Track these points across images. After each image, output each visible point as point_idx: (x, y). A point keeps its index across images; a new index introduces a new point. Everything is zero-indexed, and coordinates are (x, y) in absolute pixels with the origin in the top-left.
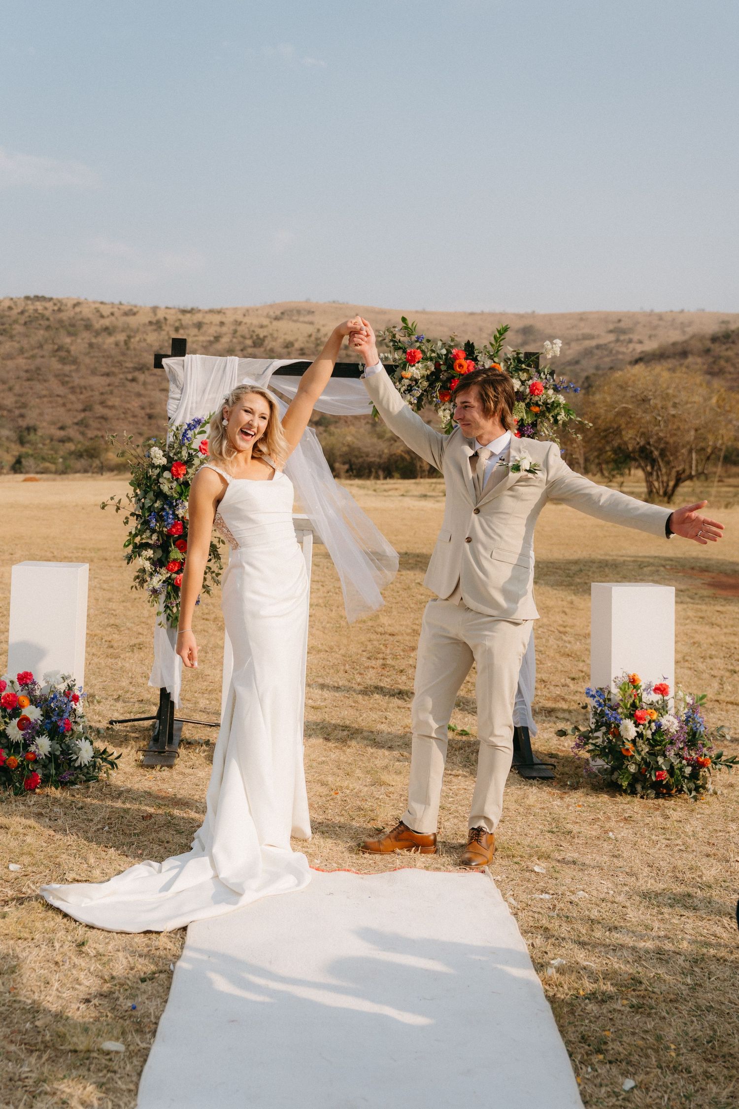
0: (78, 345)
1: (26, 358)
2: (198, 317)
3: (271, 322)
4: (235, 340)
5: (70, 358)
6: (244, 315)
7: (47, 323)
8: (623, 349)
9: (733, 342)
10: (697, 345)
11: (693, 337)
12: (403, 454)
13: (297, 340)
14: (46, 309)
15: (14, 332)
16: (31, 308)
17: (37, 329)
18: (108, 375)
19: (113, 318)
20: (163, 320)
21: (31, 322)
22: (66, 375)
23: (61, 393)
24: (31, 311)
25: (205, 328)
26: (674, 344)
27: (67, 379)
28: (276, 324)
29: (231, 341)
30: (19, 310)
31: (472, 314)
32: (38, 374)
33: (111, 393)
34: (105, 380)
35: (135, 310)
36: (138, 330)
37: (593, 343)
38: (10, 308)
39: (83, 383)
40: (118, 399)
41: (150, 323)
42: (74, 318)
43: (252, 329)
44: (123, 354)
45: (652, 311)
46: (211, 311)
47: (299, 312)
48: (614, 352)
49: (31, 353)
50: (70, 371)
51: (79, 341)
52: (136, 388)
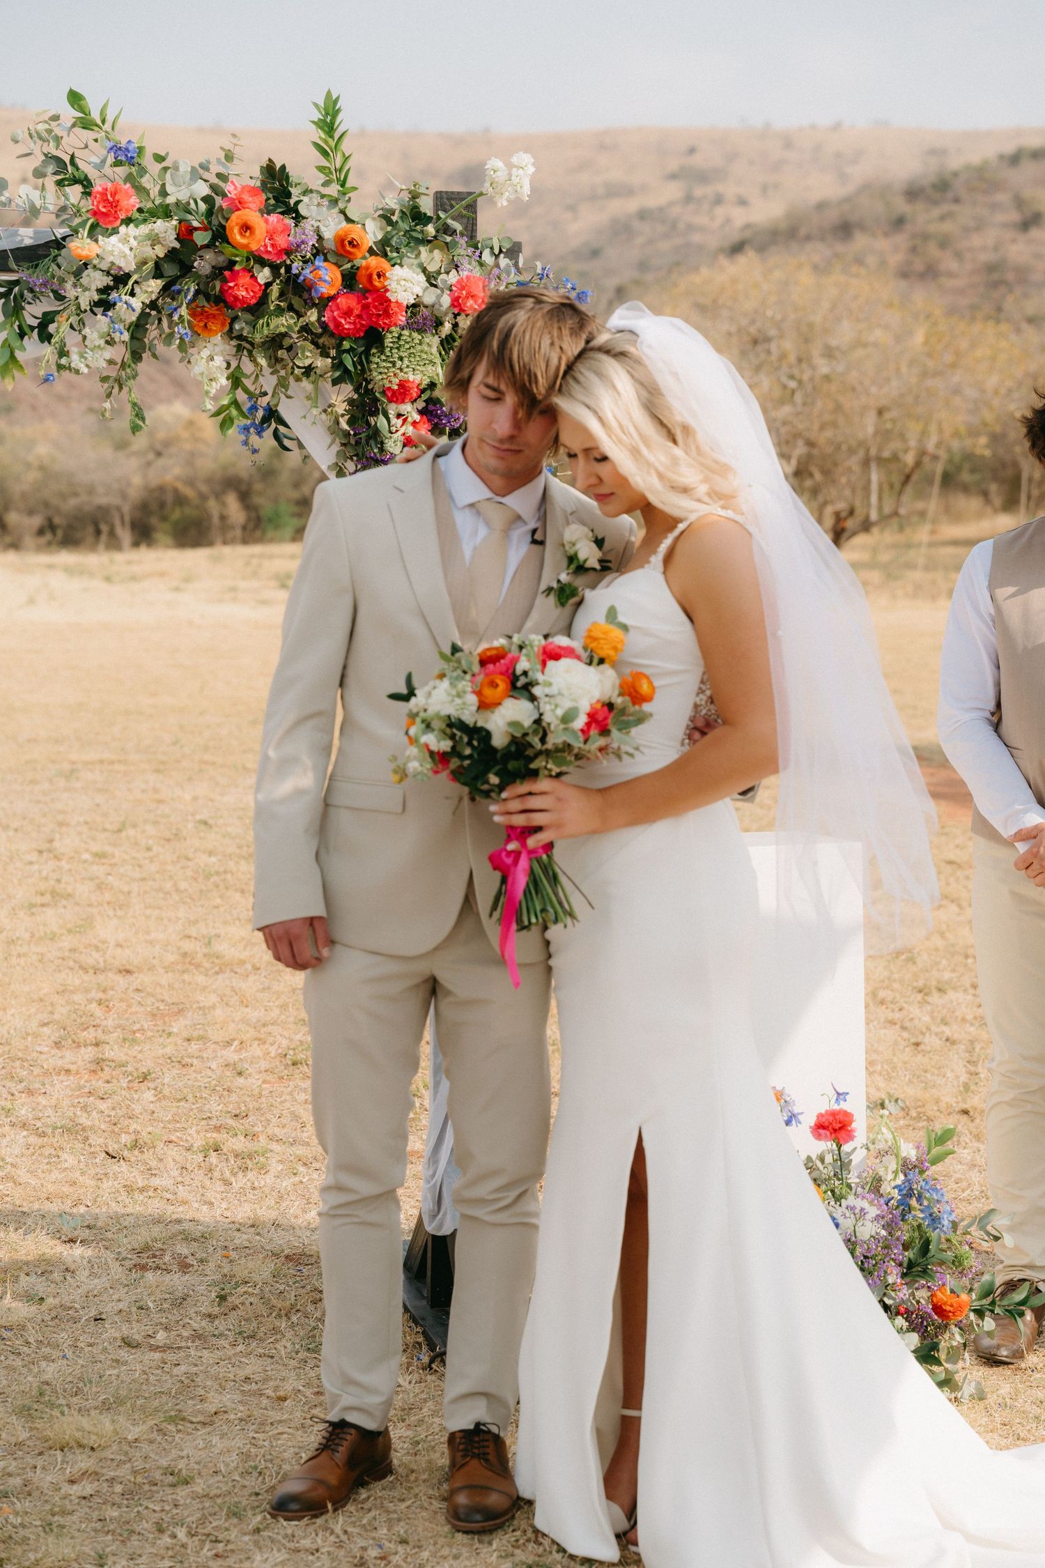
8: (701, 220)
9: (957, 200)
10: (873, 208)
11: (866, 188)
12: (180, 486)
26: (821, 206)
37: (632, 205)
45: (768, 126)
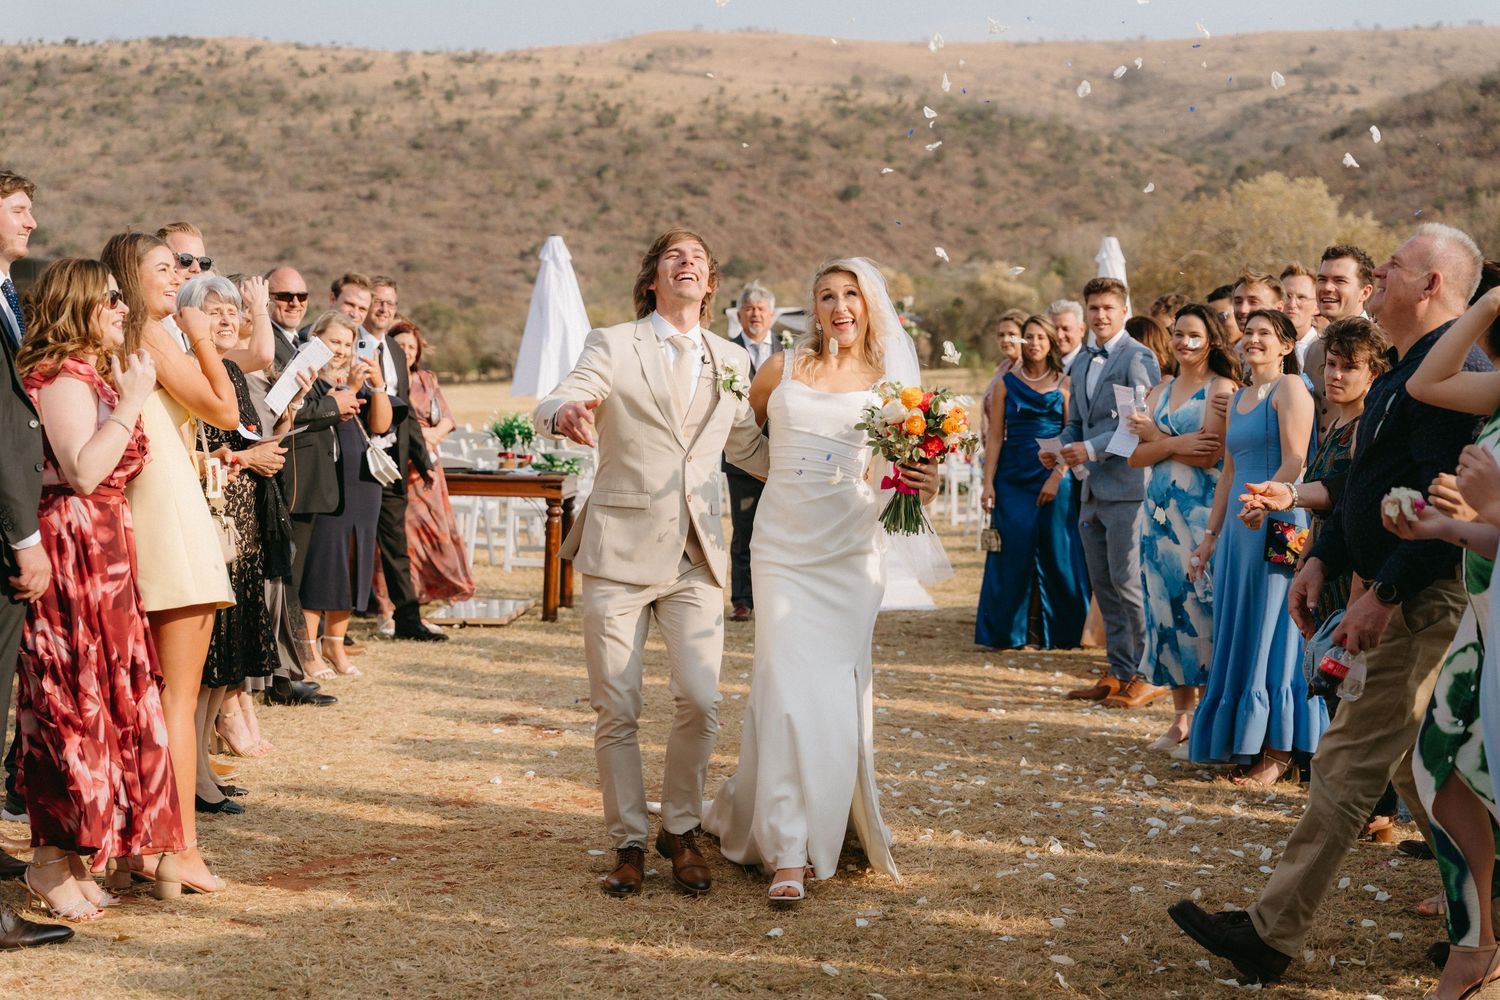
0: (260, 132)
1: (163, 160)
2: (488, 71)
3: (629, 78)
4: (561, 114)
5: (248, 158)
6: (577, 64)
7: (198, 90)
8: (1318, 107)
10: (1452, 100)
11: (1446, 83)
13: (680, 111)
14: (193, 62)
15: (136, 110)
16: (164, 60)
17: (179, 102)
18: (321, 188)
19: (324, 77)
20: (421, 79)
21: (167, 88)
22: (239, 191)
23: (234, 227)
24: (166, 67)
25: (500, 95)
27: (244, 199)
28: (639, 79)
29: (554, 116)
30: (143, 67)
31: (1020, 45)
32: (189, 191)
33: (331, 223)
34: (314, 200)
35: (367, 60)
36: (373, 101)
37: (1260, 96)
38: (125, 63)
39: (276, 205)
40: (344, 236)
41: (398, 84)
42: (249, 79)
43: (593, 91)
44: (349, 148)
45: (1377, 27)
46: (512, 57)
47: (681, 52)
48: (1301, 112)
49: (172, 151)
50: (250, 183)
51: (263, 123)
52: (380, 211)
